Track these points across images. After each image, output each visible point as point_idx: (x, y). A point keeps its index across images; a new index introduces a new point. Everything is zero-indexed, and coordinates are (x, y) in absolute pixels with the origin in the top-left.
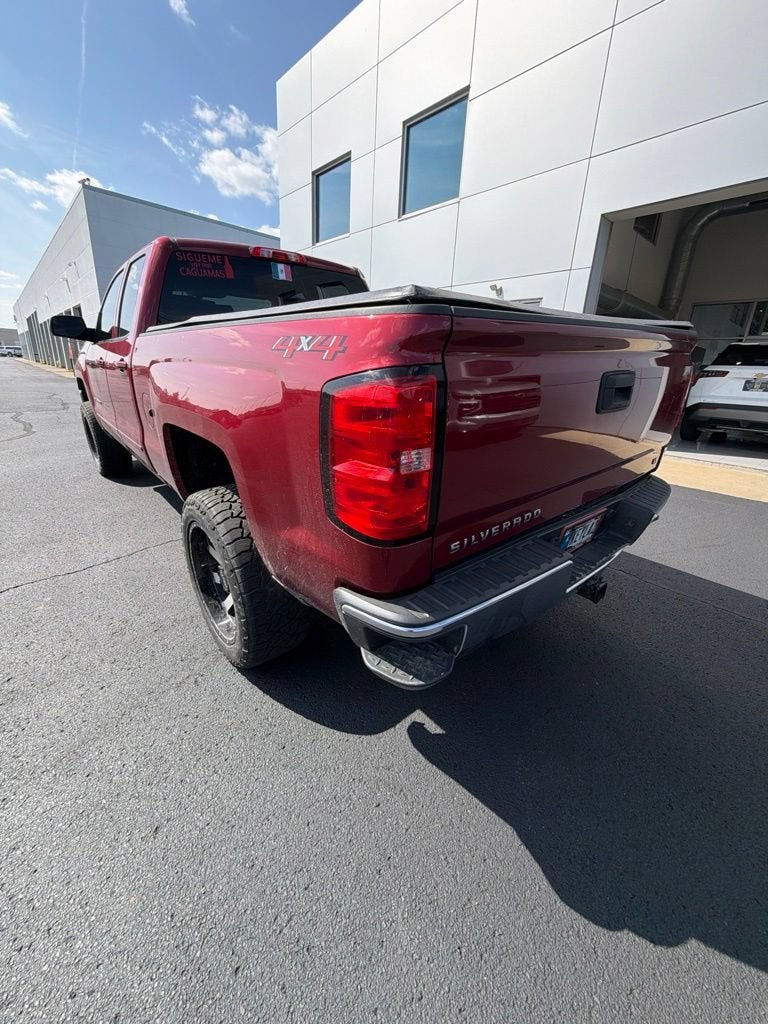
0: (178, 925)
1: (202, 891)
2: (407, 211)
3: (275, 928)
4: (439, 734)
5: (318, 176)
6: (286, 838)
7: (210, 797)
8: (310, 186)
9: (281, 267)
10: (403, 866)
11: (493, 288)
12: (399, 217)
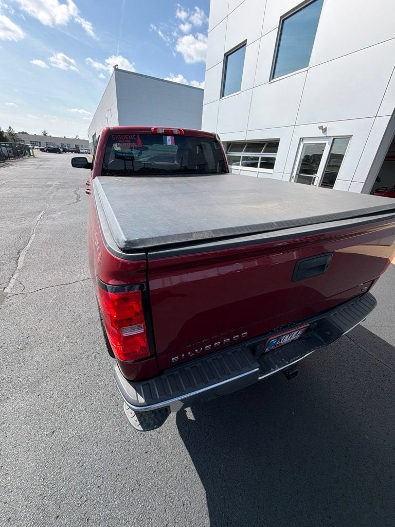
0: (45, 484)
1: (59, 471)
2: (275, 76)
3: (79, 502)
4: (191, 420)
5: (227, 57)
6: (101, 456)
7: (78, 422)
8: (222, 62)
9: (169, 138)
10: (144, 492)
11: (321, 128)
12: (270, 81)
